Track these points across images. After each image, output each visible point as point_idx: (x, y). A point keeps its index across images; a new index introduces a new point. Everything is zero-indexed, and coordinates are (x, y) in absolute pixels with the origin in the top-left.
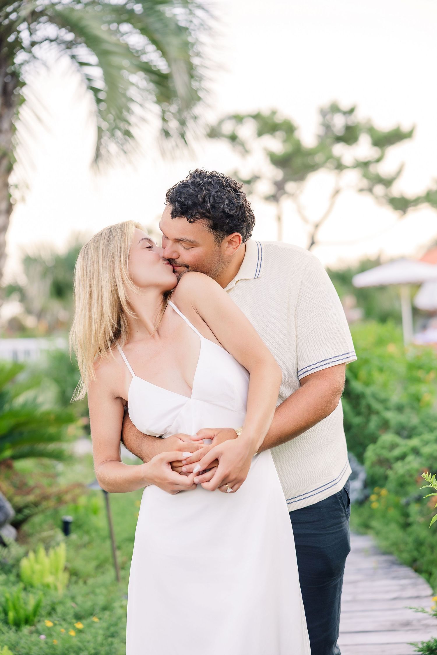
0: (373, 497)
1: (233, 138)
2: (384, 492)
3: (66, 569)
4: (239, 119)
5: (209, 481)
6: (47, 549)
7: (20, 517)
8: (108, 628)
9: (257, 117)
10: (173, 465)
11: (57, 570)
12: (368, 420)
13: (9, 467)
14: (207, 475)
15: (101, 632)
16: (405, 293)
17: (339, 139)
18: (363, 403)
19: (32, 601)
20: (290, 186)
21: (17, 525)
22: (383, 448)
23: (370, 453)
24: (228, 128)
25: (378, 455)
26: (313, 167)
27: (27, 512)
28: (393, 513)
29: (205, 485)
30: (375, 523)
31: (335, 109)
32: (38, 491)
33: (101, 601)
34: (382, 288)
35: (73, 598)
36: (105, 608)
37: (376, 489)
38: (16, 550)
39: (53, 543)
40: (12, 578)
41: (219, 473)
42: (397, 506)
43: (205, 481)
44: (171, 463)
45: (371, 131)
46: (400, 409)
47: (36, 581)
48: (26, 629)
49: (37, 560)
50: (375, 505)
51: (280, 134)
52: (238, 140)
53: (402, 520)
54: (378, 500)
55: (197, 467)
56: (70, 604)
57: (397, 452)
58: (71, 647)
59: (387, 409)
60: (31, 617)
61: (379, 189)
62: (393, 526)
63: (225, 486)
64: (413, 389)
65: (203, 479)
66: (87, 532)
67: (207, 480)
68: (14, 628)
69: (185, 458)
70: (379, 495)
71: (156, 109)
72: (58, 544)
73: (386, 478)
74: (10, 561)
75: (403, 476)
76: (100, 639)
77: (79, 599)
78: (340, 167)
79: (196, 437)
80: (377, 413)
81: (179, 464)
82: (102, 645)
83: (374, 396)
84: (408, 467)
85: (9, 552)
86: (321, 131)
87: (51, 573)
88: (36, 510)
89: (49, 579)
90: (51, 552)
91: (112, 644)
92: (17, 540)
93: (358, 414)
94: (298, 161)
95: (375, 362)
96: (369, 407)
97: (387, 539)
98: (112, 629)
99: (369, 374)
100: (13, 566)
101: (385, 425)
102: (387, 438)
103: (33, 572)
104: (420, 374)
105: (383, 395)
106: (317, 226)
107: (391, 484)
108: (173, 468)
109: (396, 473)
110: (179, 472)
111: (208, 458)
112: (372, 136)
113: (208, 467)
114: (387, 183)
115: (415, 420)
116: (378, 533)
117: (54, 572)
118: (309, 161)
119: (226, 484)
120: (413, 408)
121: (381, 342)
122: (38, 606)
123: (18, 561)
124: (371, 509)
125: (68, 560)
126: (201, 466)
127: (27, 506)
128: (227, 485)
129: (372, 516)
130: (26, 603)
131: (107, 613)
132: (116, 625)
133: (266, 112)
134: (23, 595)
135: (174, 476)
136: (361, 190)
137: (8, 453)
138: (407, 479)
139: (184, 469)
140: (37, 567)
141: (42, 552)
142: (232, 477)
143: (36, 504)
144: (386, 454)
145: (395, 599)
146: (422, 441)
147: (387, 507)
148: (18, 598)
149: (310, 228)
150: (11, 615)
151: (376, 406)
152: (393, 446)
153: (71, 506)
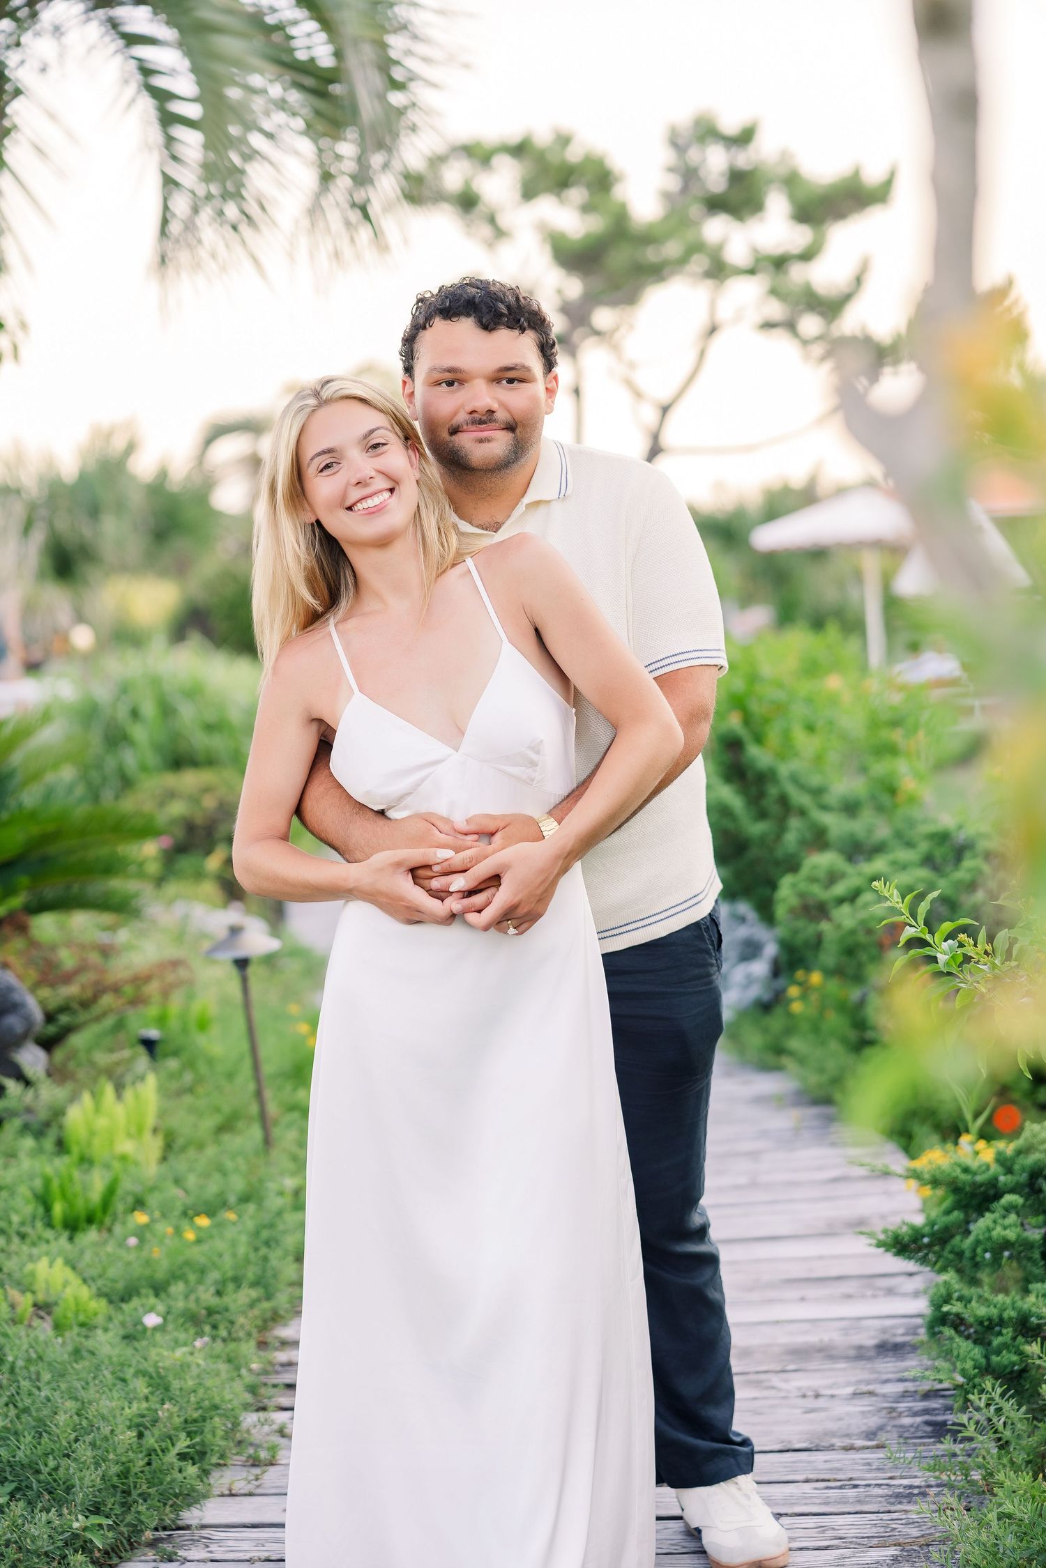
0: (793, 991)
1: (467, 202)
2: (816, 978)
3: (155, 1131)
4: (480, 155)
5: (479, 911)
6: (119, 1088)
7: (52, 1030)
8: (257, 1234)
9: (520, 150)
10: (417, 873)
11: (140, 1130)
12: (782, 827)
13: (23, 929)
14: (478, 899)
15: (244, 1239)
16: (871, 565)
17: (716, 205)
18: (773, 791)
19: (97, 1183)
20: (603, 317)
21: (48, 1044)
22: (813, 880)
23: (787, 891)
24: (453, 177)
25: (802, 895)
26: (657, 272)
27: (64, 1019)
28: (834, 1020)
29: (472, 917)
30: (795, 1043)
31: (706, 132)
32: (87, 978)
33: (238, 1184)
34: (818, 554)
35: (178, 1181)
36: (245, 1199)
37: (800, 974)
38: (49, 1093)
39: (128, 1079)
40: (49, 1143)
41: (501, 898)
42: (842, 1007)
43: (473, 909)
44: (413, 871)
45: (791, 181)
46: (850, 808)
47: (98, 1149)
48: (91, 1236)
49: (98, 1109)
50: (797, 1007)
51: (577, 194)
52: (480, 208)
53: (852, 1035)
54: (804, 997)
55: (459, 883)
56: (175, 1192)
57: (840, 889)
58: (187, 1263)
59: (825, 808)
60: (99, 1214)
61: (810, 324)
62: (834, 1046)
63: (506, 922)
64: (880, 768)
65: (471, 906)
66: (190, 1065)
67: (477, 908)
68: (66, 1234)
69: (440, 861)
70: (803, 985)
71: (306, 146)
72: (142, 1078)
73: (817, 943)
74: (43, 1115)
75: (853, 932)
76: (242, 1250)
77: (192, 1181)
78: (718, 270)
79: (463, 826)
80: (802, 813)
81: (428, 873)
82: (248, 1261)
83: (794, 779)
84: (863, 915)
85: (37, 1096)
86: (673, 183)
87: (129, 1135)
88: (83, 1016)
89: (126, 1146)
90: (128, 1094)
91: (265, 1259)
92: (49, 1074)
93: (762, 815)
94: (618, 258)
95: (799, 711)
96: (784, 800)
97: (821, 1070)
98: (265, 1234)
99: (786, 736)
100: (47, 1124)
101: (819, 839)
102: (823, 860)
103: (92, 1133)
104: (896, 736)
105: (815, 780)
106: (665, 410)
107: (829, 956)
108: (416, 880)
109: (839, 927)
110: (428, 889)
111: (481, 870)
112: (792, 198)
113: (477, 886)
114: (830, 307)
115: (883, 831)
116: (802, 1061)
117: (136, 1133)
118: (651, 255)
119: (508, 920)
120: (880, 809)
121: (812, 669)
122: (110, 1192)
123: (58, 1113)
124: (790, 1015)
125: (162, 1114)
126: (466, 881)
127: (64, 1009)
128: (510, 922)
129: (789, 1031)
130: (86, 1188)
131: (251, 1208)
132: (271, 1226)
133: (543, 137)
134: (76, 1174)
135: (418, 896)
136: (768, 325)
137: (17, 902)
138: (862, 938)
139: (436, 884)
140: (102, 1122)
141: (109, 1090)
142: (521, 911)
143: (85, 1004)
144: (818, 892)
145: (835, 1180)
146: (894, 863)
147: (822, 1009)
148: (71, 1179)
149: (650, 415)
150: (58, 1209)
151: (799, 798)
152: (833, 878)
153: (153, 1011)
